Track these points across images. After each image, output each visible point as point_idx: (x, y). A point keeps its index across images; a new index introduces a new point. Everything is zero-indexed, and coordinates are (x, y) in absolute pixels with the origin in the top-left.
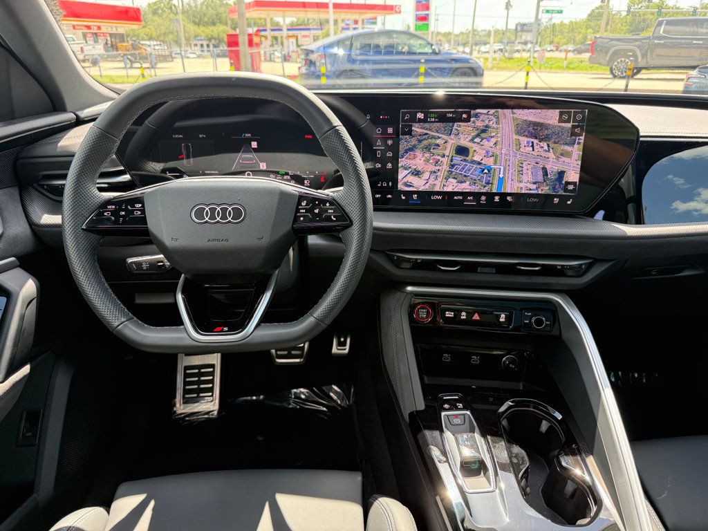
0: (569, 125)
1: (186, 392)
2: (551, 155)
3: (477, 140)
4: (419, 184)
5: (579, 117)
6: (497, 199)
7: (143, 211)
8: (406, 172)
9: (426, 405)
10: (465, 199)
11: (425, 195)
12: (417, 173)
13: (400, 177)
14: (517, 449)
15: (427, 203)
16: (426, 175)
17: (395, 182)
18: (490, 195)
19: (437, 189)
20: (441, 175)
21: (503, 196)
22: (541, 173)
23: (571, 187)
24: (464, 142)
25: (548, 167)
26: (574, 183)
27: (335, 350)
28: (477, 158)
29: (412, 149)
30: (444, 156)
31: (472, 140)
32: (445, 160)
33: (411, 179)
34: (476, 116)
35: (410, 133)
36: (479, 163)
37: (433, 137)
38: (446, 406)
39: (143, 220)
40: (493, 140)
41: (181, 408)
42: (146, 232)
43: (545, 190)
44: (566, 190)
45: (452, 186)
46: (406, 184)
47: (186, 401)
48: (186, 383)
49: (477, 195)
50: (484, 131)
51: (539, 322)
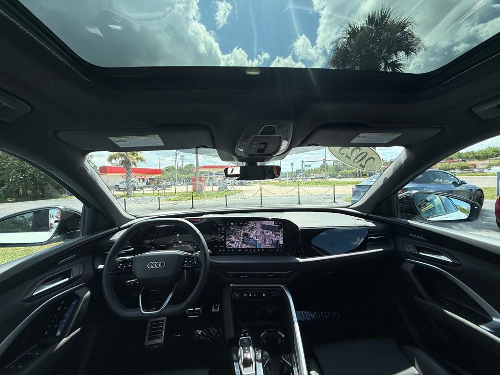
0: (278, 226)
1: (150, 334)
2: (274, 235)
3: (251, 231)
4: (234, 246)
5: (280, 223)
6: (259, 250)
7: (132, 265)
8: (229, 242)
9: (235, 336)
10: (249, 251)
11: (236, 249)
12: (233, 242)
13: (227, 244)
14: (265, 353)
15: (236, 252)
16: (236, 243)
17: (226, 245)
18: (257, 249)
19: (239, 247)
20: (240, 242)
21: (261, 249)
22: (271, 242)
23: (281, 246)
24: (247, 232)
25: (273, 239)
26: (282, 244)
27: (213, 310)
28: (251, 237)
29: (231, 234)
30: (240, 236)
31: (249, 231)
32: (241, 238)
33: (230, 244)
34: (250, 223)
35: (229, 229)
37: (236, 230)
38: (242, 335)
39: (131, 268)
40: (255, 231)
41: (147, 343)
42: (132, 272)
43: (273, 247)
44: (280, 247)
45: (244, 246)
46: (229, 246)
47: (150, 339)
48: (151, 330)
49: (253, 249)
50: (252, 228)
51: (276, 296)
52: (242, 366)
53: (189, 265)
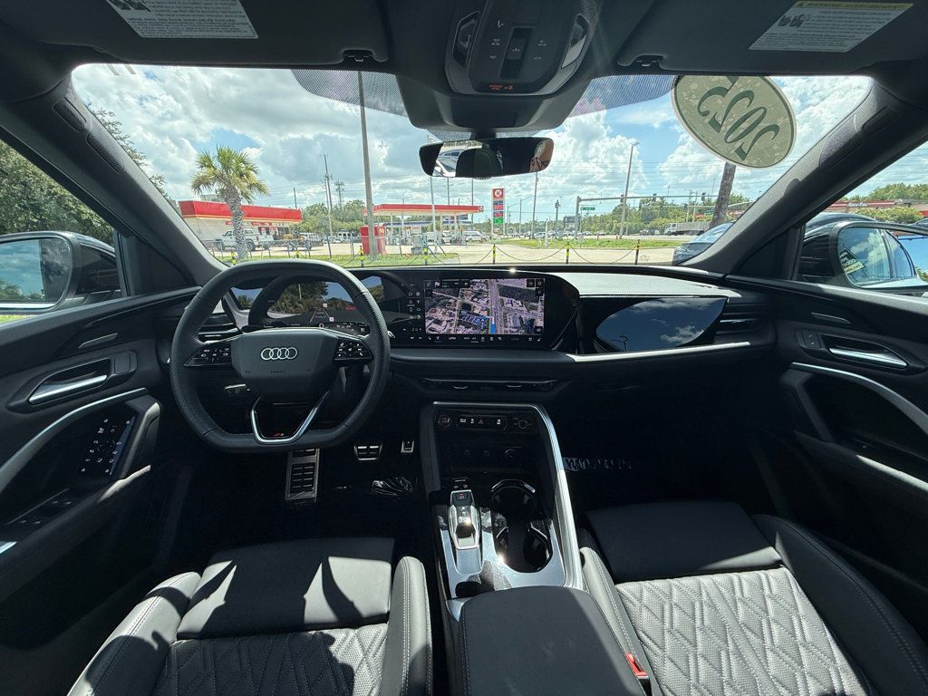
0: (534, 289)
1: (293, 484)
2: (524, 309)
3: (475, 299)
4: (440, 329)
5: (540, 283)
6: (492, 339)
7: (230, 354)
8: (430, 321)
9: (442, 488)
10: (471, 339)
11: (445, 337)
12: (438, 322)
13: (427, 324)
14: (499, 517)
15: (445, 342)
16: (444, 323)
17: (424, 328)
18: (487, 336)
19: (452, 332)
20: (454, 323)
21: (496, 336)
22: (518, 321)
23: (539, 330)
24: (467, 300)
25: (523, 317)
26: (541, 327)
27: (403, 450)
28: (476, 311)
29: (434, 306)
30: (455, 310)
31: (472, 300)
32: (456, 313)
33: (434, 326)
34: (474, 284)
35: (431, 295)
36: (478, 315)
37: (447, 298)
38: (456, 487)
39: (229, 359)
40: (486, 299)
41: (289, 497)
42: (231, 368)
43: (522, 332)
44: (536, 332)
45: (462, 330)
46: (431, 329)
47: (293, 491)
48: (293, 477)
49: (479, 336)
50: (479, 294)
51: (523, 424)
52: (455, 536)
53: (348, 356)
